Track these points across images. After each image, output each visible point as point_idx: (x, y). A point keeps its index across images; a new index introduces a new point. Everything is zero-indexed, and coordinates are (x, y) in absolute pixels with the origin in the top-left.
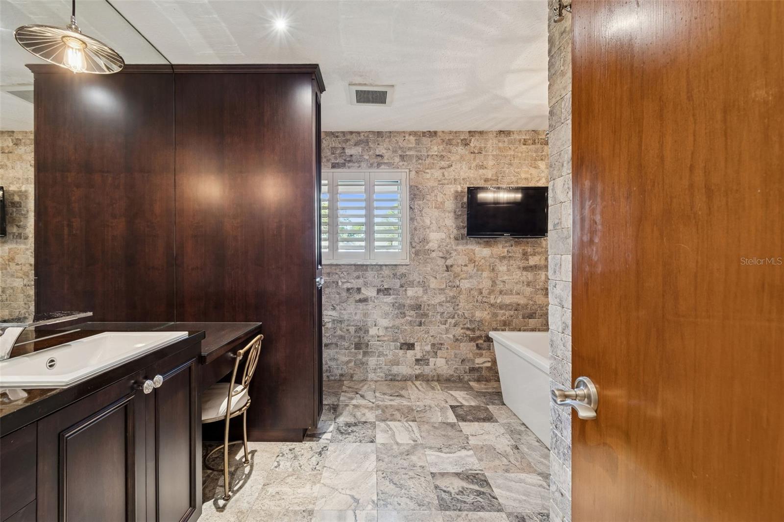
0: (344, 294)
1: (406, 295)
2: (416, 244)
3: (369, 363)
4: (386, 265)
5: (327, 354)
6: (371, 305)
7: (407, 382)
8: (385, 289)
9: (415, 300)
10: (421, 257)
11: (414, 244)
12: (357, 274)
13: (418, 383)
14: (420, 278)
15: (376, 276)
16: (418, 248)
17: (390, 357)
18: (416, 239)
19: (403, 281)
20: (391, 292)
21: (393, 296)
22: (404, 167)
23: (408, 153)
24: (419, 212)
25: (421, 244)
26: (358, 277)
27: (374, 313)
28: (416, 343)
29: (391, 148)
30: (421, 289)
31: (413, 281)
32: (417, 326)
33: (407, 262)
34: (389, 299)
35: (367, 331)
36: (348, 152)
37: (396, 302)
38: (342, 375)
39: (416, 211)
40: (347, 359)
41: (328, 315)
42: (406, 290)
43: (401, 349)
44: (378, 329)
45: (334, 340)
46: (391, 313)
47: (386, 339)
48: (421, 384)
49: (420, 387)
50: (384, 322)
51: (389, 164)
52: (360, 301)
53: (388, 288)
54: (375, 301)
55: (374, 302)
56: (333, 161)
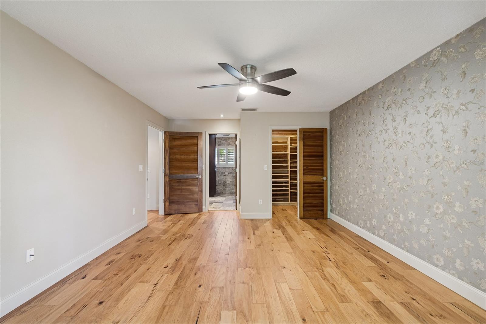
0: (221, 174)
5: (217, 187)
6: (227, 176)
8: (230, 173)
12: (224, 169)
17: (231, 188)
26: (224, 170)
34: (231, 175)
35: (226, 182)
36: (222, 142)
38: (220, 192)
40: (221, 188)
41: (217, 178)
43: (234, 186)
45: (219, 184)
50: (230, 180)
51: (231, 145)
52: (225, 175)
56: (219, 144)
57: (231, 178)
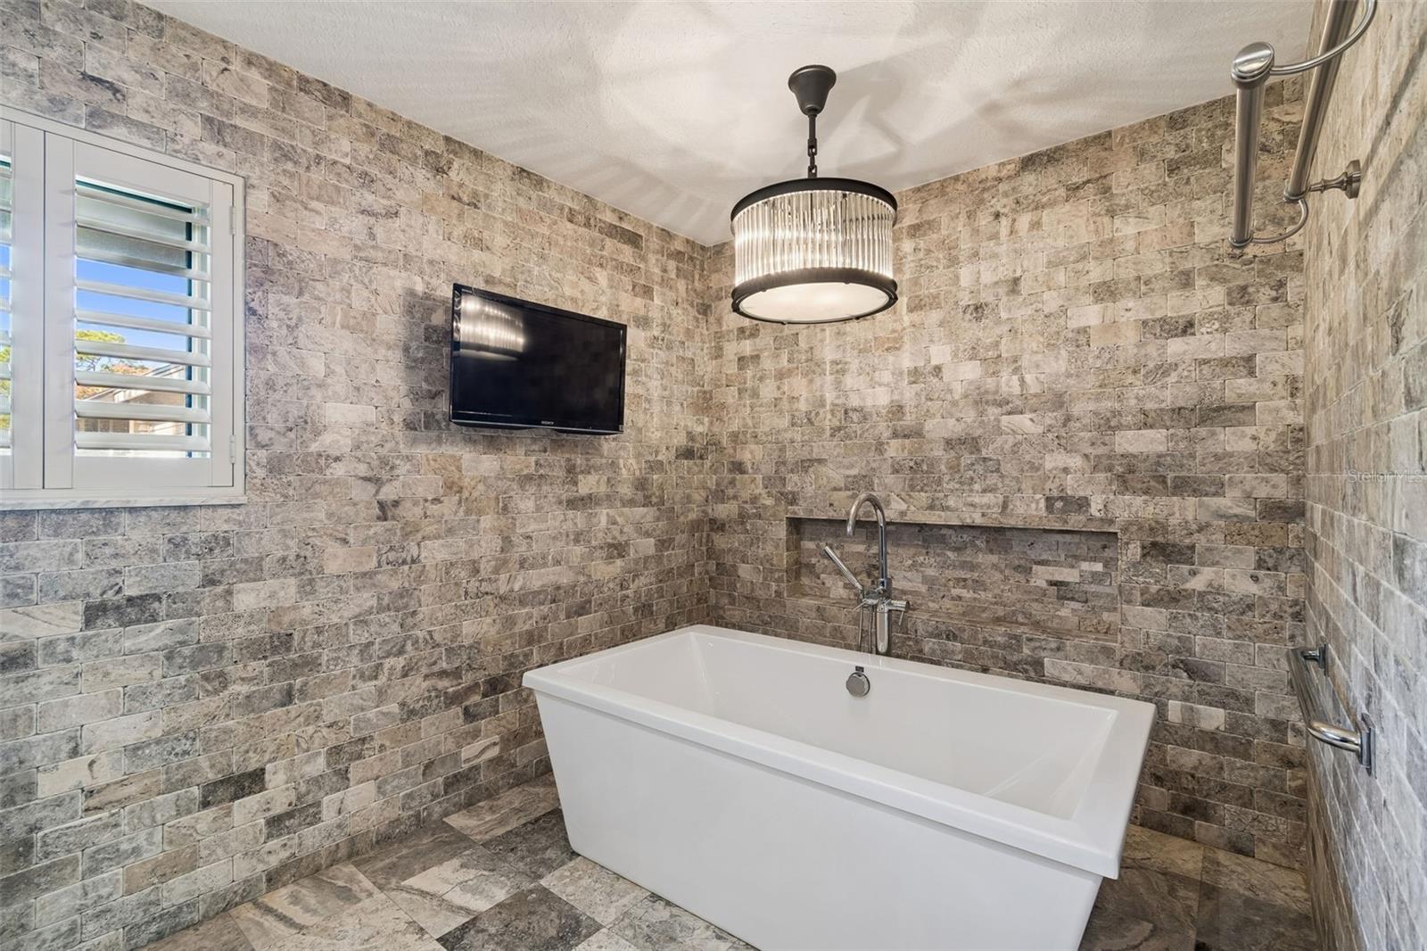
1: (229, 606)
2: (272, 434)
3: (34, 920)
4: (132, 510)
7: (233, 912)
8: (130, 599)
9: (269, 621)
10: (291, 478)
11: (264, 436)
13: (279, 899)
14: (288, 548)
15: (80, 556)
16: (279, 448)
17: (152, 853)
18: (273, 418)
19: (217, 561)
20: (161, 608)
21: (170, 623)
22: (222, 164)
23: (238, 121)
24: (284, 331)
25: (292, 435)
27: (66, 704)
28: (269, 767)
30: (292, 581)
31: (262, 559)
32: (275, 706)
33: (237, 494)
34: (153, 636)
35: (22, 791)
37: (183, 643)
39: (275, 324)
42: (229, 592)
43: (205, 805)
44: (91, 764)
46: (160, 685)
47: (132, 789)
48: (295, 899)
49: (295, 913)
51: (152, 134)
53: (142, 598)
54: (75, 653)
55: (68, 660)
57: (136, 697)
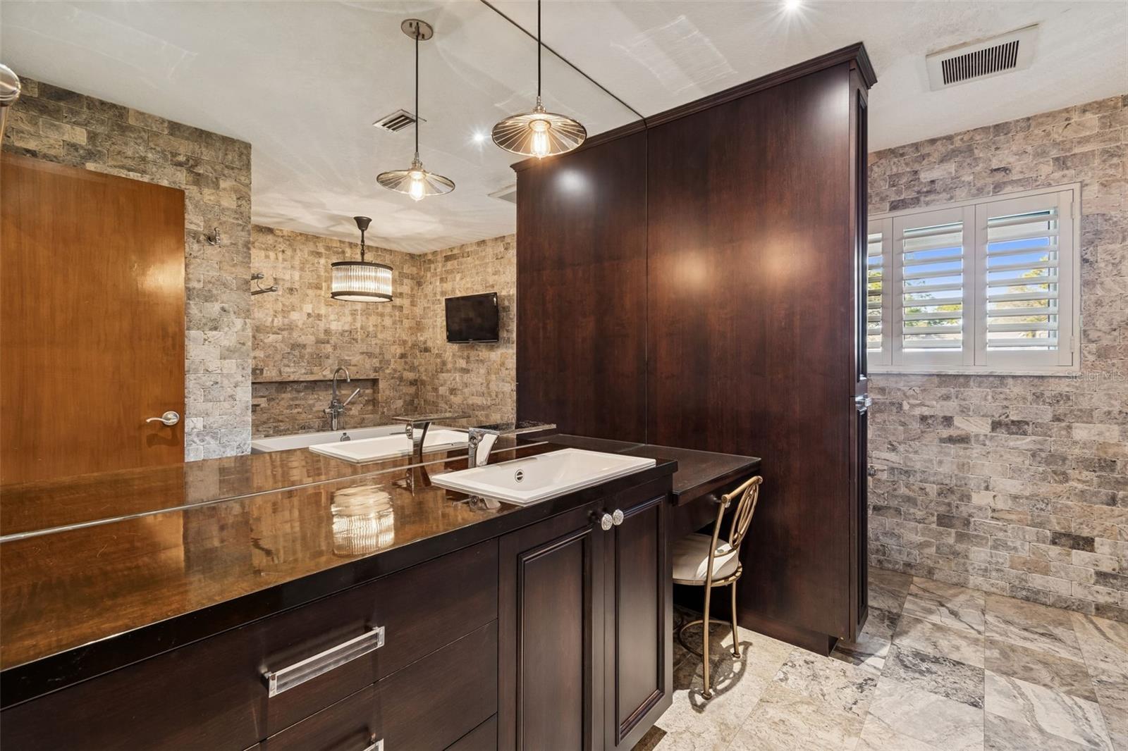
0: (916, 426)
1: (1069, 435)
2: (1099, 334)
3: (971, 556)
4: (1014, 377)
5: (874, 524)
6: (976, 450)
7: (1071, 612)
8: (1013, 422)
9: (1098, 449)
10: (1115, 361)
11: (1093, 335)
12: (944, 391)
13: (1103, 623)
14: (1112, 406)
15: (990, 397)
16: (1105, 342)
17: (1024, 554)
18: (1101, 323)
19: (1062, 408)
20: (1030, 429)
21: (1034, 438)
22: (1066, 180)
23: (1077, 150)
24: (1110, 267)
25: (1116, 333)
26: (947, 398)
27: (983, 465)
28: (1097, 539)
29: (1029, 149)
30: (1116, 427)
31: (1092, 410)
32: (1102, 503)
33: (1076, 369)
34: (1025, 442)
35: (966, 497)
36: (925, 176)
37: (1041, 450)
38: (908, 565)
39: (1102, 265)
40: (919, 539)
41: (880, 458)
42: (1069, 427)
43: (1054, 543)
44: (994, 496)
45: (894, 503)
46: (1028, 469)
47: (1013, 517)
48: (1112, 627)
49: (1110, 633)
50: (1014, 486)
51: (1024, 182)
52: (951, 440)
53: (1018, 422)
54: (987, 442)
55: (985, 445)
56: (894, 198)
57: (1016, 472)
